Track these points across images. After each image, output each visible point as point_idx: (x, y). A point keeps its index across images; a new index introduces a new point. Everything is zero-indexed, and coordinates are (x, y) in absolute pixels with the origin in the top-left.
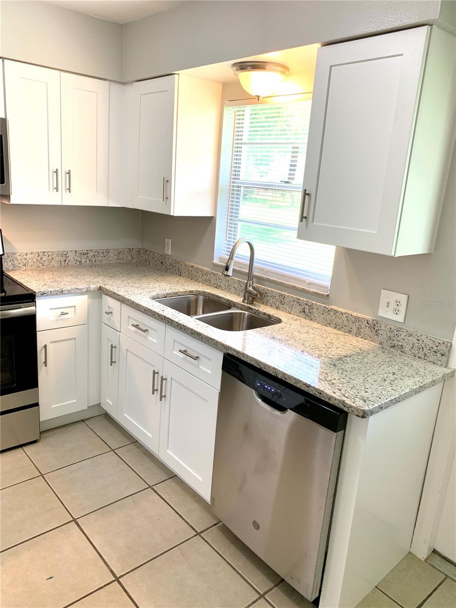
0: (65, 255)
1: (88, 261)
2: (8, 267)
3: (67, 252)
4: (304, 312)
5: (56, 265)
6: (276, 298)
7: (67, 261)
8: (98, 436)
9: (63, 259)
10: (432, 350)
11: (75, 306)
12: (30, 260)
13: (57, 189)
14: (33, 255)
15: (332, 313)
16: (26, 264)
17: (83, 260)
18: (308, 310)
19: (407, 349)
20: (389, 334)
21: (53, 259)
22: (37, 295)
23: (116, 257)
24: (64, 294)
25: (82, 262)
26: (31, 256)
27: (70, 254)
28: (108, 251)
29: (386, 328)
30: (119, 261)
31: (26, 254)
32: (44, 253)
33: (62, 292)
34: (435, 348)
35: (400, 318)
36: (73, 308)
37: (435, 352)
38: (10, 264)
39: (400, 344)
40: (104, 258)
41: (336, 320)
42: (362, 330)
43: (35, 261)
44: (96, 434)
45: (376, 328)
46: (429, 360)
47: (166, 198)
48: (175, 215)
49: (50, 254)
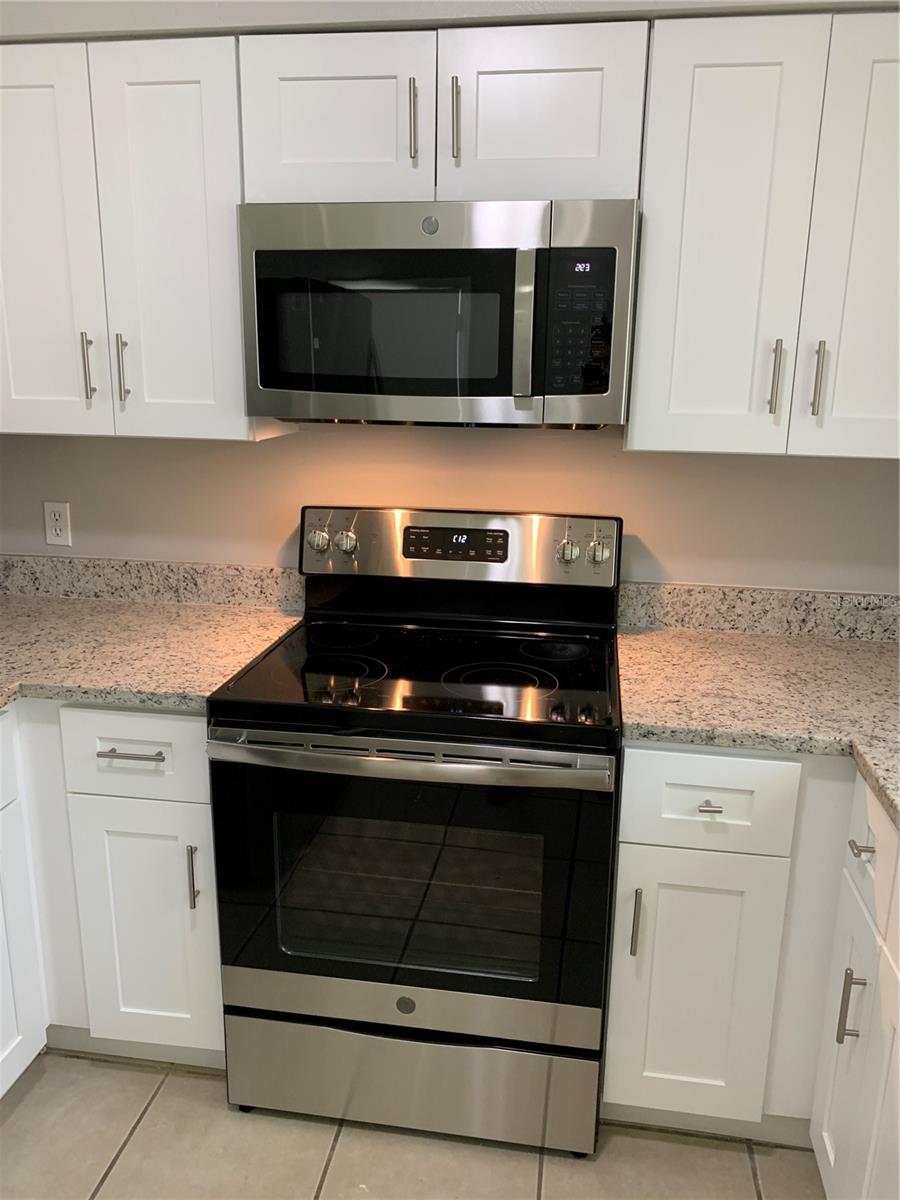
0: (805, 605)
1: (878, 630)
2: (635, 620)
3: (814, 598)
5: (773, 632)
7: (810, 624)
9: (795, 616)
11: (752, 792)
12: (698, 609)
14: (708, 596)
16: (687, 619)
17: (863, 627)
21: (766, 612)
24: (718, 745)
25: (858, 633)
26: (701, 597)
27: (821, 600)
31: (689, 591)
32: (741, 592)
33: (711, 738)
36: (744, 798)
38: (641, 612)
43: (711, 611)
49: (759, 597)
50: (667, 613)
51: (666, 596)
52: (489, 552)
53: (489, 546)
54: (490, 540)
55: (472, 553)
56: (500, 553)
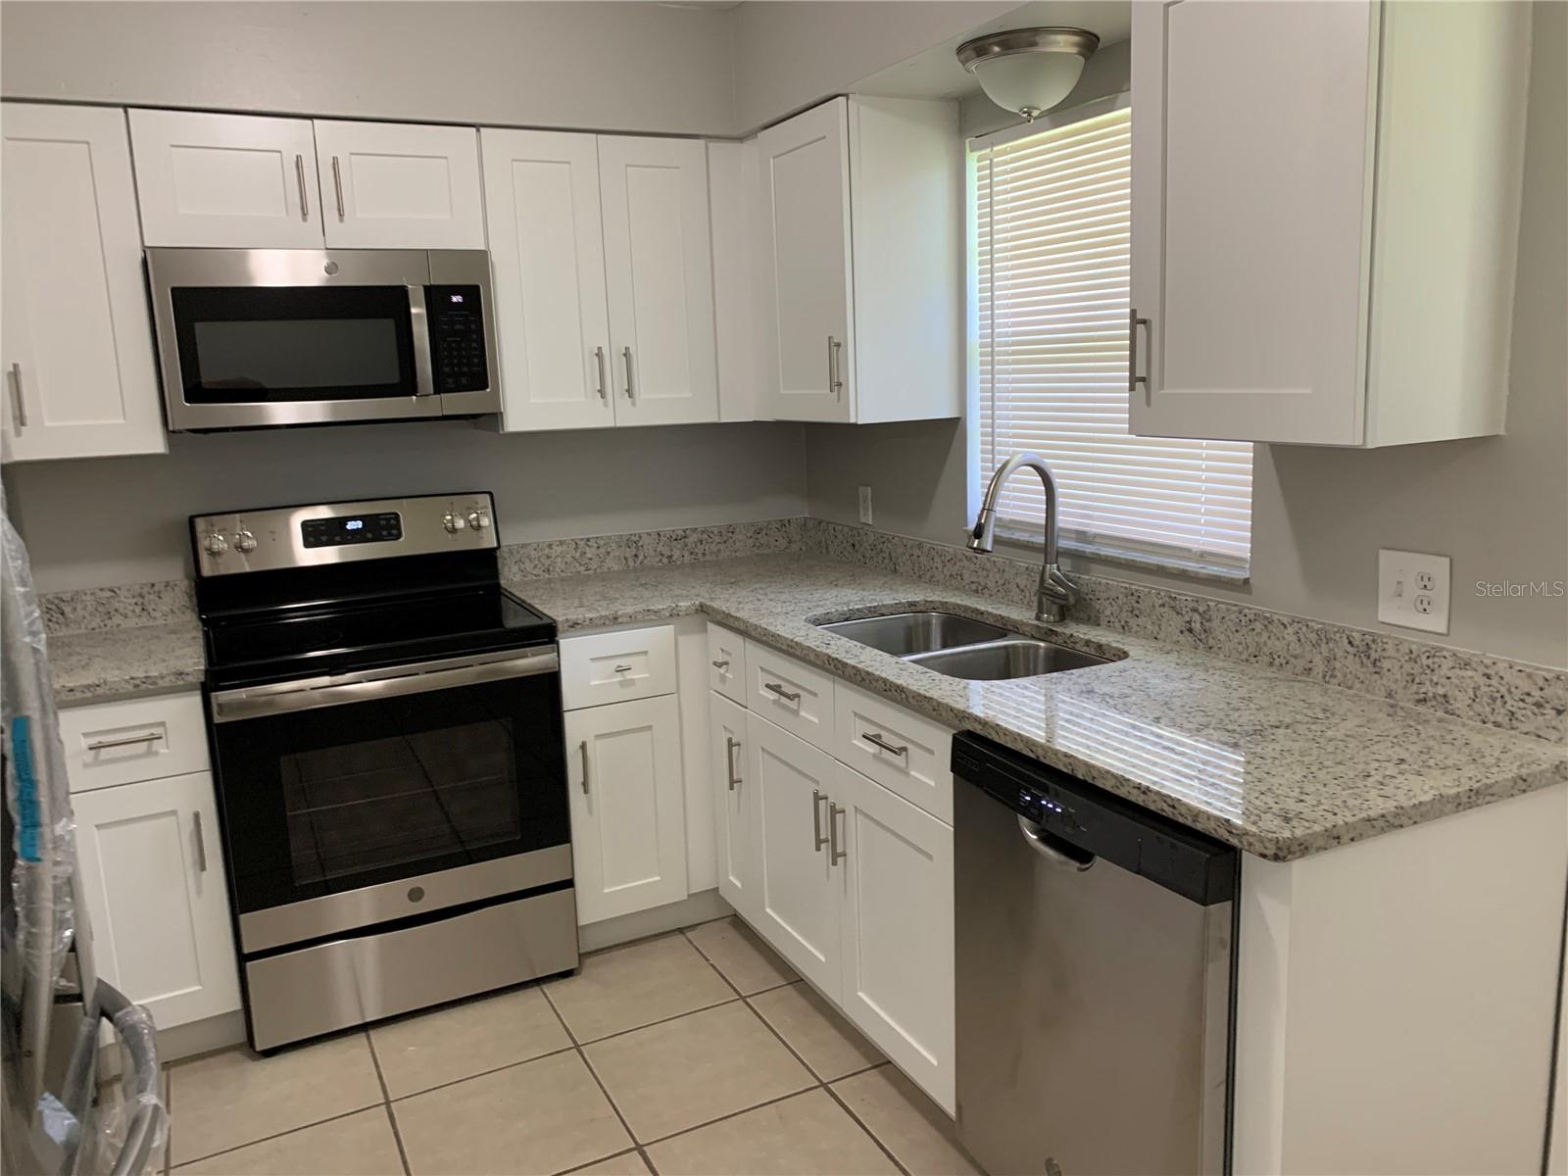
0: (633, 542)
1: (686, 554)
2: (511, 576)
3: (640, 537)
4: (1190, 630)
5: (616, 568)
6: (1120, 602)
7: (641, 557)
8: (712, 965)
9: (629, 552)
10: (1529, 700)
11: (646, 652)
12: (559, 559)
13: (602, 392)
14: (565, 547)
15: (1258, 626)
16: (551, 568)
17: (676, 554)
18: (1198, 625)
19: (1461, 702)
20: (1407, 667)
21: (608, 553)
22: (560, 627)
23: (750, 542)
24: (621, 623)
25: (674, 558)
26: (559, 549)
27: (646, 540)
28: (731, 530)
29: (1398, 650)
30: (760, 551)
31: (550, 546)
32: (588, 540)
33: (616, 619)
34: (1537, 693)
35: (1436, 622)
36: (642, 658)
37: (1538, 705)
38: (515, 569)
39: (1441, 691)
40: (722, 547)
41: (1269, 643)
42: (1338, 665)
43: (569, 559)
44: (707, 960)
45: (1374, 656)
46: (1524, 728)
47: (837, 385)
48: (859, 423)
49: (602, 542)
51: (533, 553)
52: (385, 533)
53: (383, 528)
54: (383, 522)
55: (369, 535)
56: (394, 532)
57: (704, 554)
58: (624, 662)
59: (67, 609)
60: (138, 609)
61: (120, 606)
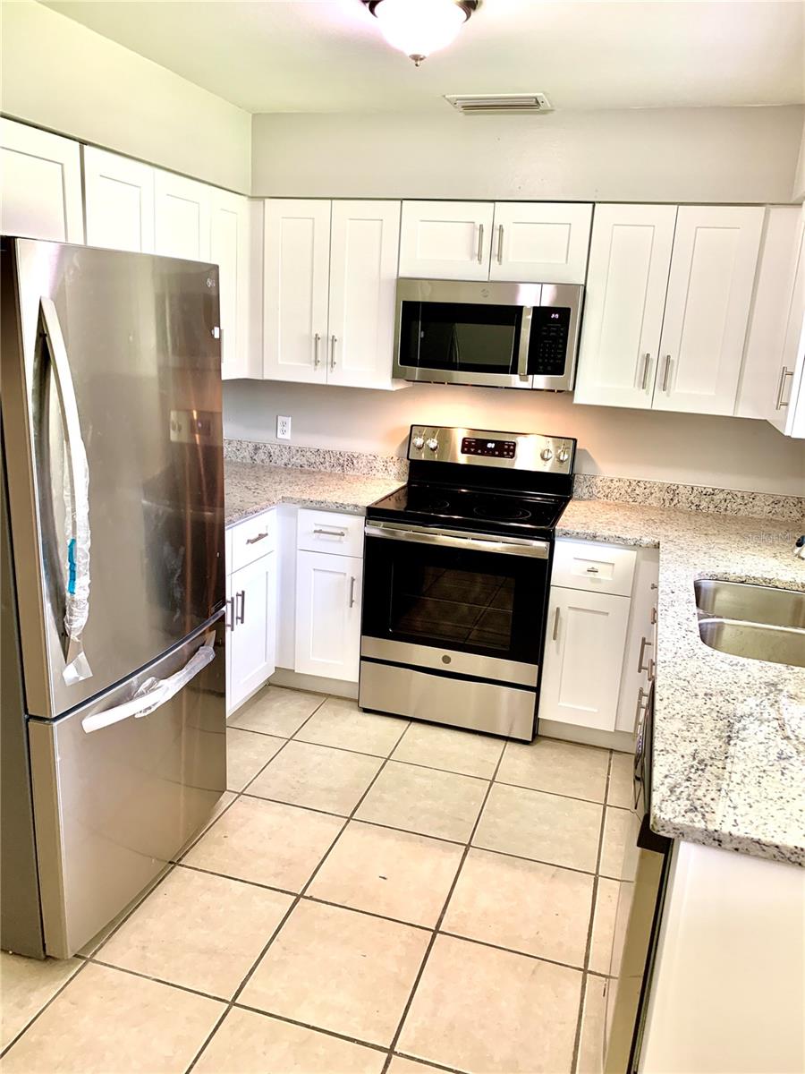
0: (673, 491)
1: (711, 506)
3: (678, 487)
5: (655, 505)
7: (675, 501)
8: (608, 778)
9: (668, 496)
11: (613, 564)
12: (616, 491)
14: (622, 484)
16: (609, 495)
17: (704, 505)
21: (652, 494)
22: (556, 533)
23: (767, 509)
24: (598, 541)
25: (701, 507)
26: (618, 484)
27: (681, 490)
28: (754, 496)
30: (774, 517)
31: (612, 480)
32: (639, 482)
33: (595, 537)
36: (611, 567)
38: (585, 490)
40: (742, 507)
43: (623, 492)
44: (609, 774)
47: (782, 404)
48: (793, 436)
49: (648, 486)
50: (599, 492)
51: (599, 484)
52: (505, 453)
53: (506, 450)
54: (506, 447)
55: (497, 453)
56: (511, 453)
57: (726, 510)
58: (596, 566)
59: (355, 462)
60: (384, 469)
61: (377, 465)
